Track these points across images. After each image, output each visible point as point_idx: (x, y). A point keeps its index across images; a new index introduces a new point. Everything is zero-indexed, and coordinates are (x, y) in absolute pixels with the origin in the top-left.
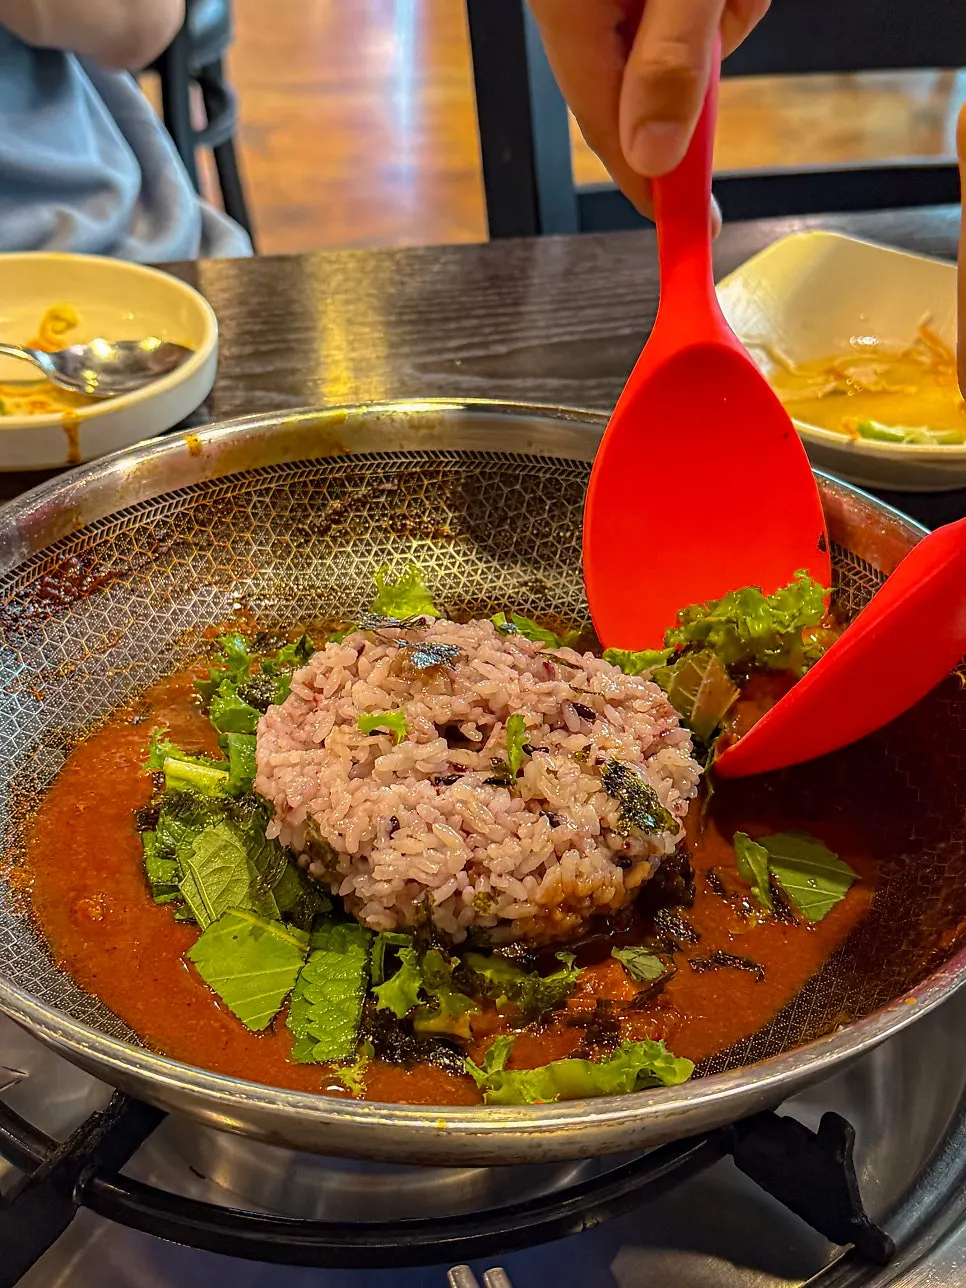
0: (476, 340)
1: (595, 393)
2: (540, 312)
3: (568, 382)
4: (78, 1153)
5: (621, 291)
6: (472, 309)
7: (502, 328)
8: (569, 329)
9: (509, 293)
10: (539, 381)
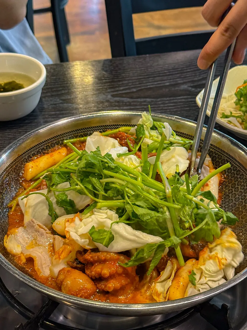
0: (127, 87)
1: (160, 103)
2: (144, 78)
3: (153, 100)
4: (40, 315)
5: (166, 71)
6: (126, 77)
7: (134, 84)
8: (152, 83)
9: (136, 73)
10: (145, 99)
